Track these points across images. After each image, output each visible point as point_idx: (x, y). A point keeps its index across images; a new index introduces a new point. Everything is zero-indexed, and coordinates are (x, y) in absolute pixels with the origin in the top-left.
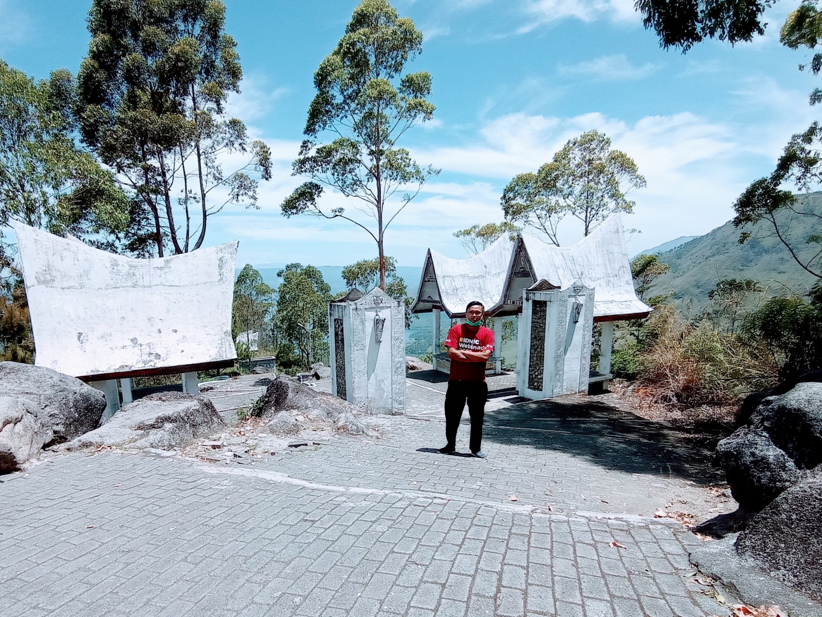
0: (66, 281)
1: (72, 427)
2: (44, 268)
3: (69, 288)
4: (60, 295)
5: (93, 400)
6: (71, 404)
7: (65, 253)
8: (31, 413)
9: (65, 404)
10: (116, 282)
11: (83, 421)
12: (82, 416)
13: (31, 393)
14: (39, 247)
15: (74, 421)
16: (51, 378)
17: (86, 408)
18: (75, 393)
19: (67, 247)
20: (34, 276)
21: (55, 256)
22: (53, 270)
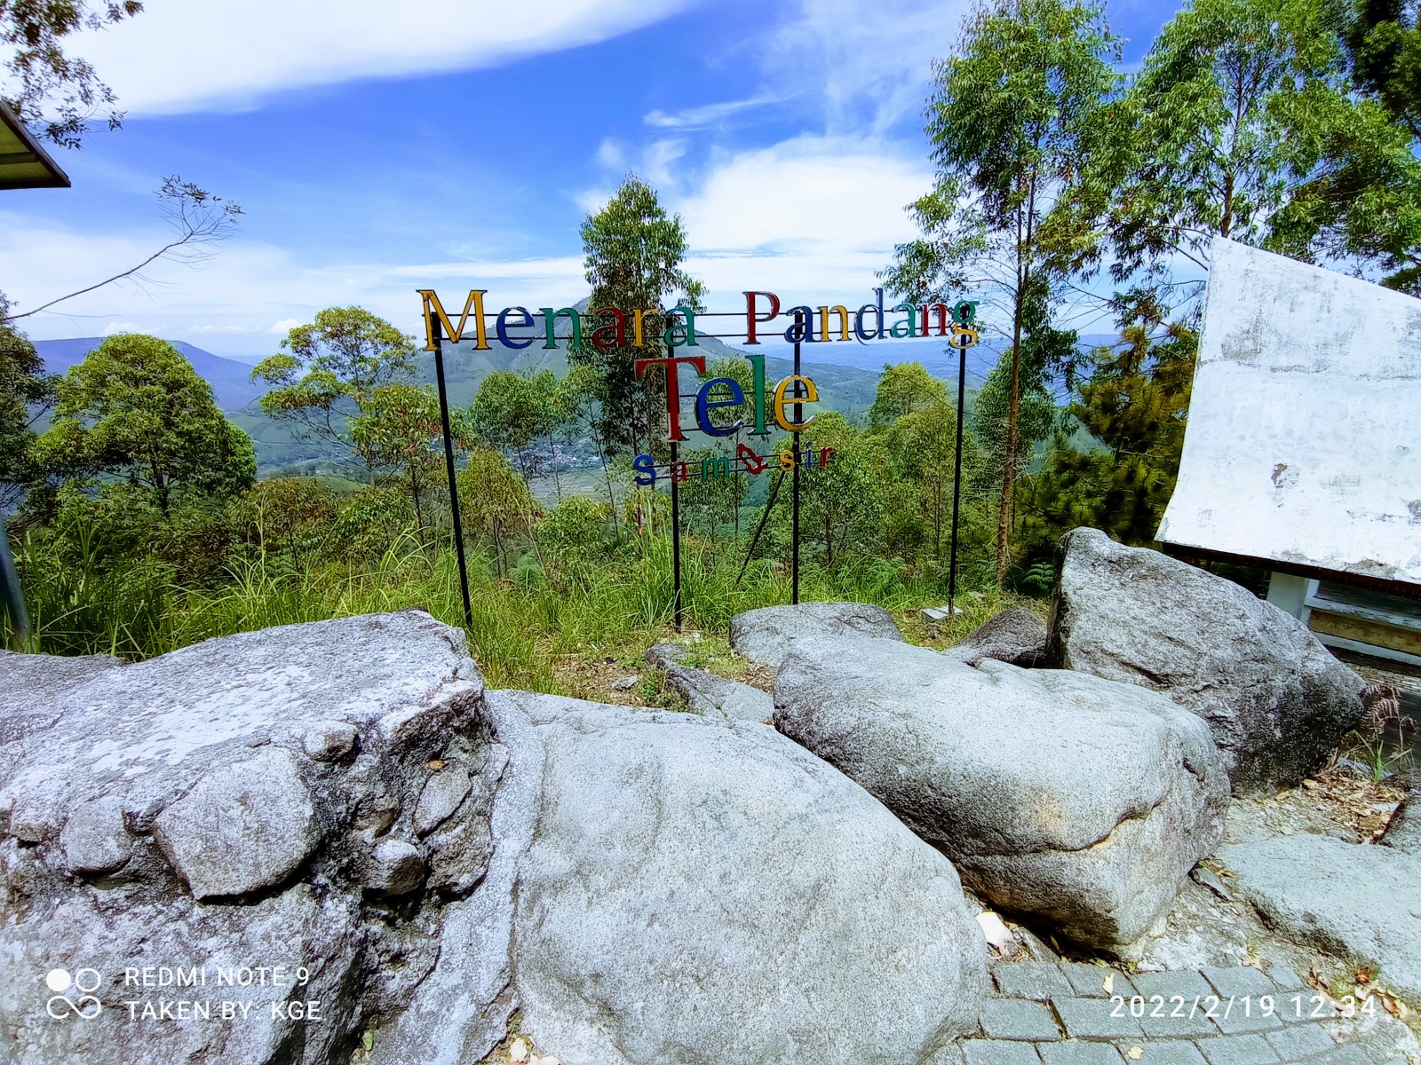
0: (1287, 353)
1: (1256, 764)
2: (1246, 327)
3: (1287, 369)
4: (1264, 382)
5: (1333, 700)
6: (1273, 701)
7: (1305, 297)
8: (1192, 772)
9: (1258, 698)
10: (1409, 364)
11: (1287, 752)
12: (1290, 738)
13: (1180, 643)
14: (1250, 285)
15: (1268, 747)
16: (1242, 617)
17: (1308, 721)
18: (1293, 672)
19: (1311, 283)
20: (1221, 341)
21: (1277, 303)
22: (1265, 330)
